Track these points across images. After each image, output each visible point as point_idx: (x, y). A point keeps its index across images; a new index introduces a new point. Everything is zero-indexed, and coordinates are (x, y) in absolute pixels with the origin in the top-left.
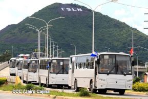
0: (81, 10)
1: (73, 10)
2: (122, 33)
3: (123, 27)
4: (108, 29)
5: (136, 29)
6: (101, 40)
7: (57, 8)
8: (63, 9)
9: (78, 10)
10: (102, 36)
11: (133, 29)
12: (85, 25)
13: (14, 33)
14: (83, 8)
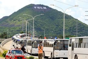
0: (46, 8)
1: (41, 8)
2: (69, 21)
3: (70, 18)
4: (61, 19)
5: (77, 19)
6: (57, 25)
7: (32, 7)
8: (35, 8)
9: (44, 8)
10: (58, 23)
11: (76, 19)
12: (48, 17)
13: (7, 21)
14: (47, 7)
